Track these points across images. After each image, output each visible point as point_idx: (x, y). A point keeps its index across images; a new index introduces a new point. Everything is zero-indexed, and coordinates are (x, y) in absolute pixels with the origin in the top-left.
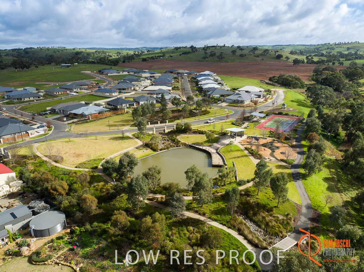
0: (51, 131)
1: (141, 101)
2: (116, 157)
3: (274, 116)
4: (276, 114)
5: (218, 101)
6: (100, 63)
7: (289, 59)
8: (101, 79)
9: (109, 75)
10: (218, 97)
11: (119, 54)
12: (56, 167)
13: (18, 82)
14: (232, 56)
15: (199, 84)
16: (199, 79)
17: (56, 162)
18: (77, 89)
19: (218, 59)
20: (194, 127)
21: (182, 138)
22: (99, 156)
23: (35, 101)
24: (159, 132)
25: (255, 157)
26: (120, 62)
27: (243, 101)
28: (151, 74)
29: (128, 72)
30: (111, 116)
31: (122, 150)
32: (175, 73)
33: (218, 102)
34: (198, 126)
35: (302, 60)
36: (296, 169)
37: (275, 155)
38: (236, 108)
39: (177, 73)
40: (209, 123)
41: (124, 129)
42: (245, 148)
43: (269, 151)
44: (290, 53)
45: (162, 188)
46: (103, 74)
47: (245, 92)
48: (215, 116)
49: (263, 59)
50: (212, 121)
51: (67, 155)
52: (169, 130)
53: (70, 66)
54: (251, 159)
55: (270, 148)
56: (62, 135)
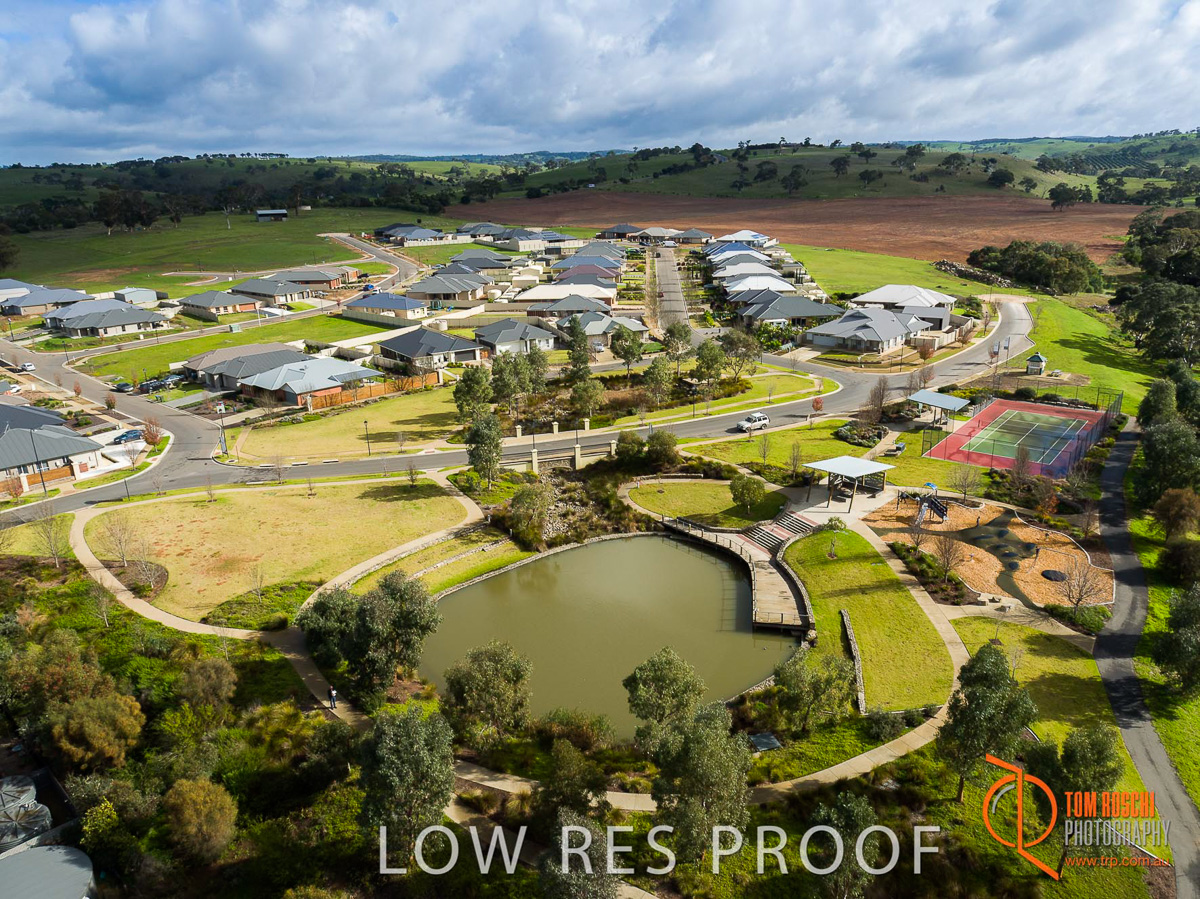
0: (160, 457)
1: (499, 342)
2: (370, 574)
3: (1001, 404)
4: (1007, 396)
5: (783, 344)
6: (385, 206)
7: (1034, 186)
8: (379, 261)
9: (406, 245)
10: (781, 326)
11: (455, 174)
12: (130, 614)
13: (108, 271)
14: (833, 178)
15: (716, 278)
16: (716, 258)
17: (137, 591)
18: (289, 296)
19: (786, 187)
20: (683, 449)
21: (639, 495)
22: (307, 571)
23: (142, 337)
24: (553, 466)
25: (936, 592)
26: (453, 202)
27: (878, 342)
28: (550, 242)
29: (473, 236)
30: (386, 398)
31: (399, 544)
32: (635, 238)
33: (784, 347)
34: (703, 443)
35: (1084, 188)
36: (1121, 661)
37: (1021, 585)
38: (850, 369)
39: (642, 238)
40: (745, 432)
41: (422, 453)
42: (889, 545)
43: (993, 565)
44: (1039, 165)
45: (532, 736)
46: (389, 242)
47: (882, 307)
48: (770, 402)
49: (942, 188)
50: (758, 424)
51: (187, 561)
52: (592, 460)
53: (285, 215)
54: (920, 601)
55: (994, 550)
56: (192, 474)
